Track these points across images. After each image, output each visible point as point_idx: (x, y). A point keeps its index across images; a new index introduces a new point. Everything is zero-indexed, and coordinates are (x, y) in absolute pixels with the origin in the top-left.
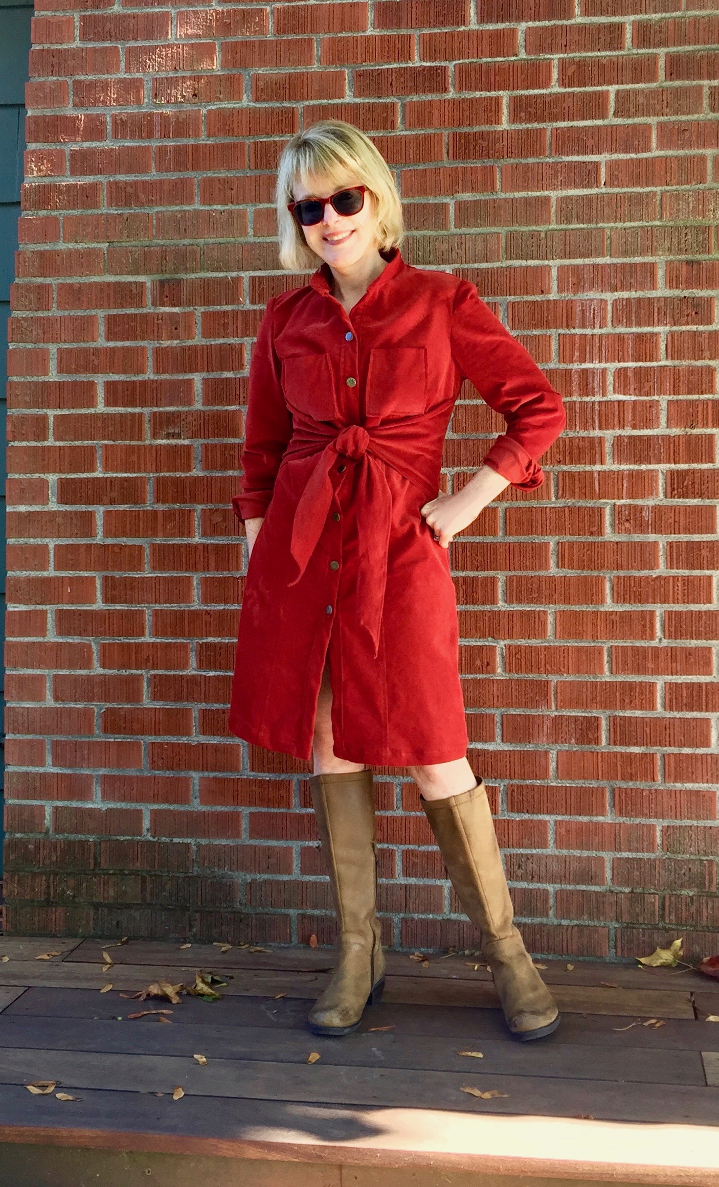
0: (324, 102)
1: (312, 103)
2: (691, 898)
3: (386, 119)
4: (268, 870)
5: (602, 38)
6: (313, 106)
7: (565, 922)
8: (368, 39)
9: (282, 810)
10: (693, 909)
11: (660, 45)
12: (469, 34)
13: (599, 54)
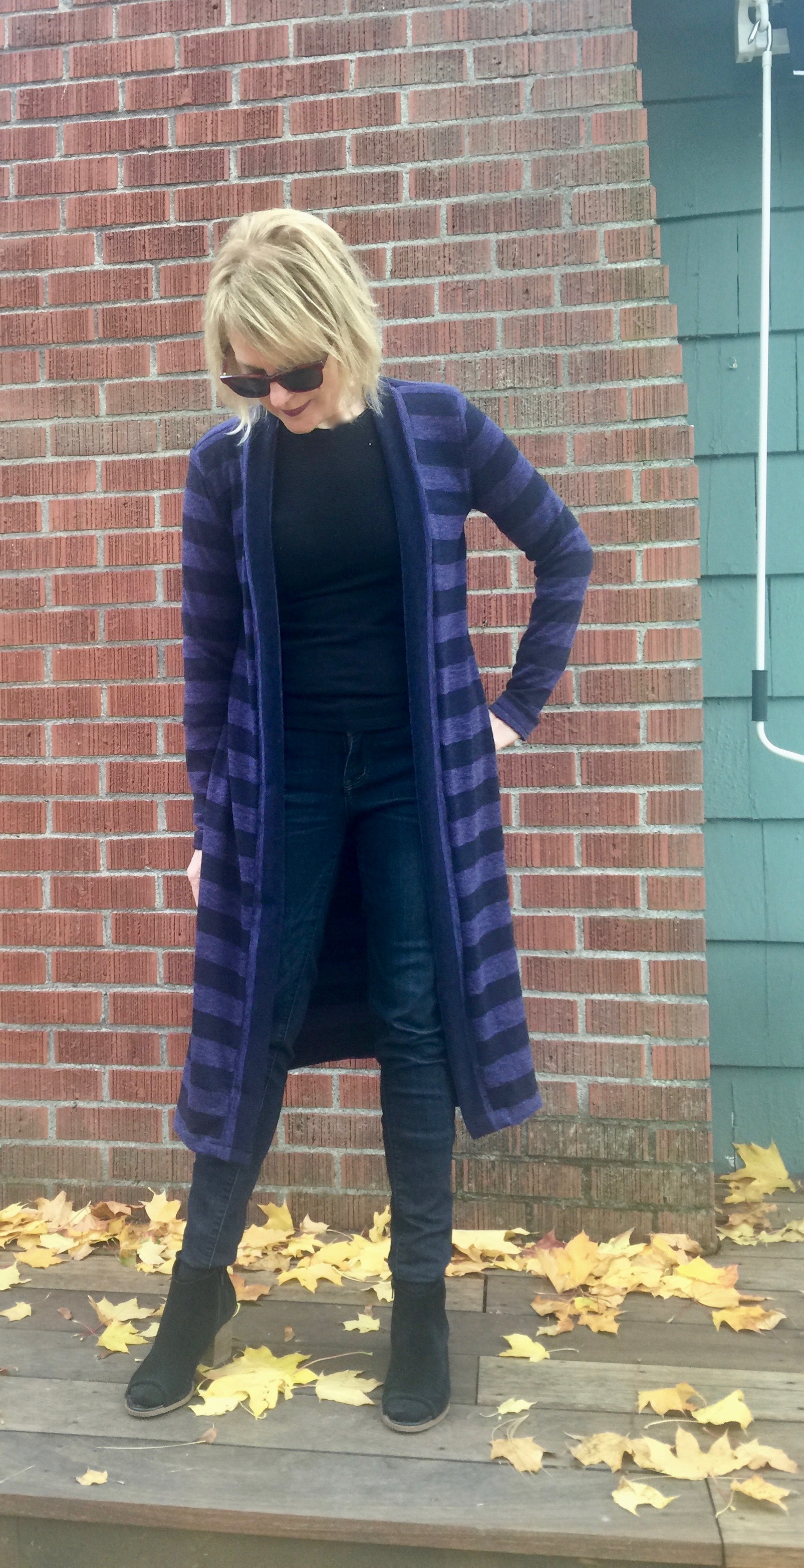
0: (71, 270)
1: (57, 271)
2: (493, 1162)
3: (138, 287)
4: (21, 1133)
5: (377, 189)
6: (60, 274)
7: (351, 1192)
8: (117, 198)
9: (35, 1066)
10: (495, 1175)
11: (440, 194)
12: (229, 189)
13: (373, 207)
